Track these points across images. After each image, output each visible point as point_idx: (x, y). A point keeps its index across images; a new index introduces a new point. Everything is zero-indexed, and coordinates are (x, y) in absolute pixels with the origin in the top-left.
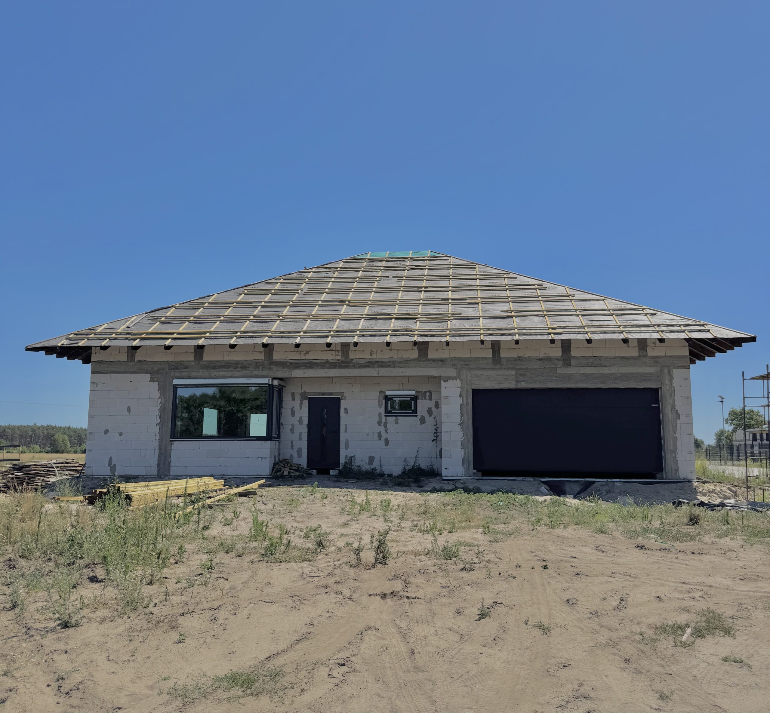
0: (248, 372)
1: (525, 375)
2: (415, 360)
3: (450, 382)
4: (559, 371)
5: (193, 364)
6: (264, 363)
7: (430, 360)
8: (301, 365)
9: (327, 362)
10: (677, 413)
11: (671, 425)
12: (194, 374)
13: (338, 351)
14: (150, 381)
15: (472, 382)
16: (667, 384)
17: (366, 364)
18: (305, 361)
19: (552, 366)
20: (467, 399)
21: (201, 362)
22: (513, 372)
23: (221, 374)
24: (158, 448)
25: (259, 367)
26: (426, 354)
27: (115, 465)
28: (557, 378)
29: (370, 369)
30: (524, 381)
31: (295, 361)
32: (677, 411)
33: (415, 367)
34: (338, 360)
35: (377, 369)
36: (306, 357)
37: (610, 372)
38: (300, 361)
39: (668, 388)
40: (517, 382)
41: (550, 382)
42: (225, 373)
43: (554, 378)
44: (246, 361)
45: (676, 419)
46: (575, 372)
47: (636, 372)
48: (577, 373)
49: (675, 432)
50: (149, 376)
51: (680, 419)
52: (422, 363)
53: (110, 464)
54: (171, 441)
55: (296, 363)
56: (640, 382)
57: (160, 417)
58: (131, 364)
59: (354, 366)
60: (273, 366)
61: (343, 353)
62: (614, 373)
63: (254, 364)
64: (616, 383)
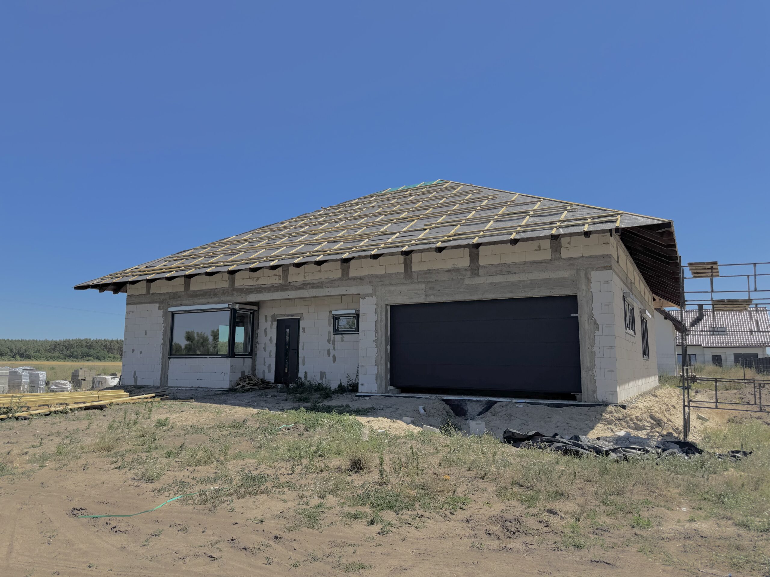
0: (218, 299)
1: (433, 288)
2: (339, 279)
3: (367, 298)
4: (467, 282)
5: (183, 294)
6: (228, 290)
7: (350, 279)
8: (254, 290)
9: (273, 286)
10: (595, 323)
11: (587, 337)
12: (184, 302)
13: (280, 276)
14: (158, 309)
15: (386, 298)
16: (583, 290)
17: (301, 286)
18: (256, 286)
19: (459, 277)
20: (381, 315)
21: (189, 292)
22: (423, 286)
23: (201, 301)
24: (161, 364)
25: (225, 294)
26: (348, 274)
27: (137, 377)
28: (464, 290)
29: (304, 290)
30: (433, 295)
31: (250, 287)
32: (595, 320)
33: (339, 286)
34: (280, 283)
35: (309, 290)
36: (257, 283)
37: (519, 279)
38: (253, 287)
39: (584, 294)
40: (426, 295)
41: (458, 294)
42: (203, 300)
43: (462, 290)
44: (217, 289)
45: (595, 330)
46: (482, 282)
47: (548, 277)
48: (484, 283)
49: (592, 346)
50: (157, 305)
51: (598, 330)
52: (344, 282)
53: (134, 377)
54: (169, 358)
55: (251, 289)
56: (552, 289)
57: (163, 339)
58: (148, 296)
59: (292, 288)
60: (234, 293)
61: (284, 277)
62: (524, 281)
63: (222, 292)
64: (525, 291)
